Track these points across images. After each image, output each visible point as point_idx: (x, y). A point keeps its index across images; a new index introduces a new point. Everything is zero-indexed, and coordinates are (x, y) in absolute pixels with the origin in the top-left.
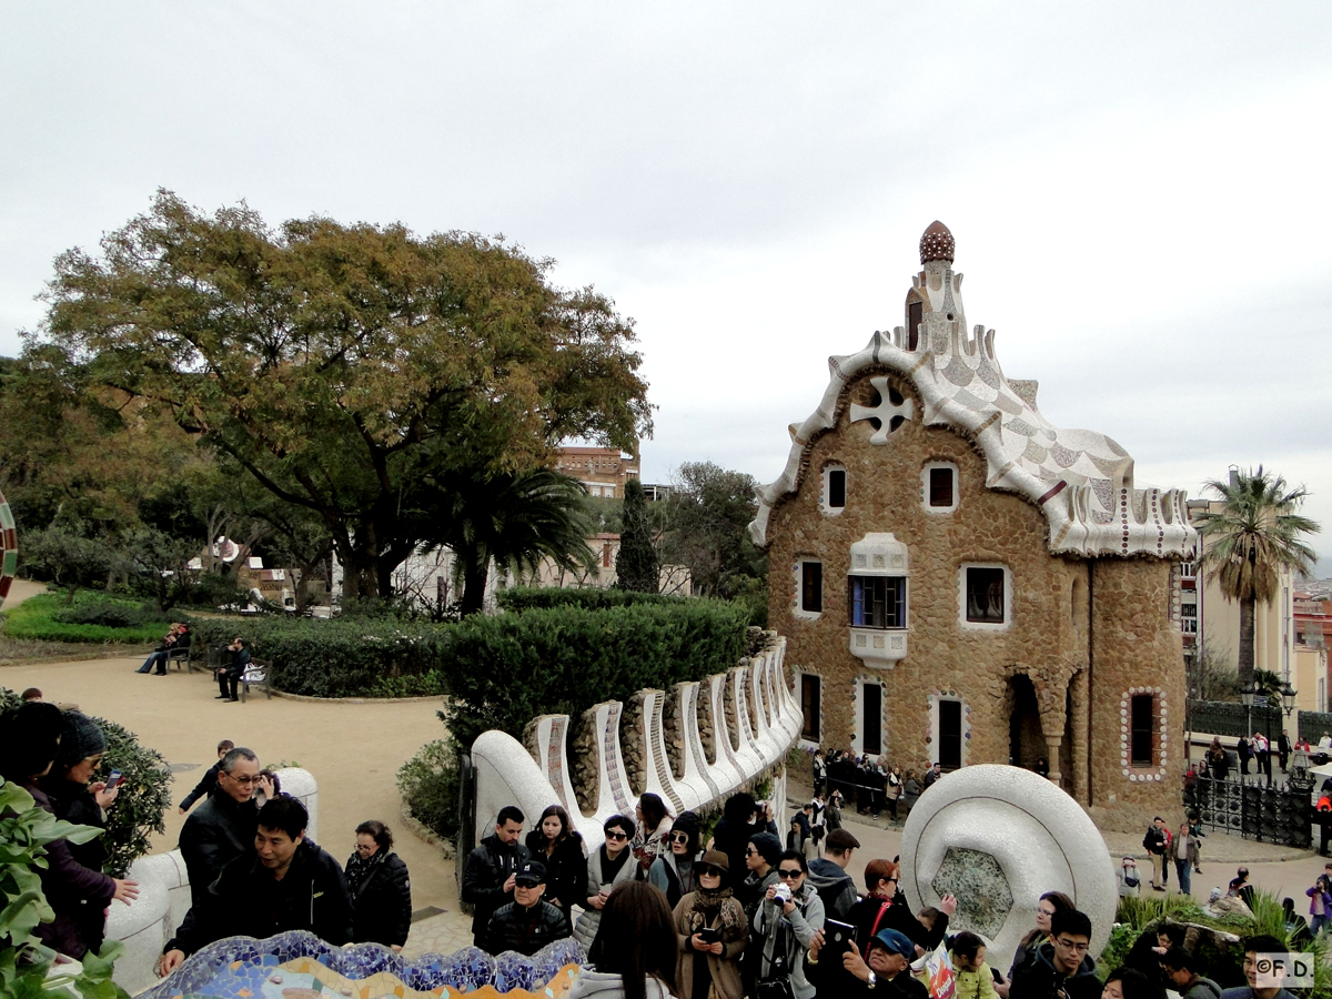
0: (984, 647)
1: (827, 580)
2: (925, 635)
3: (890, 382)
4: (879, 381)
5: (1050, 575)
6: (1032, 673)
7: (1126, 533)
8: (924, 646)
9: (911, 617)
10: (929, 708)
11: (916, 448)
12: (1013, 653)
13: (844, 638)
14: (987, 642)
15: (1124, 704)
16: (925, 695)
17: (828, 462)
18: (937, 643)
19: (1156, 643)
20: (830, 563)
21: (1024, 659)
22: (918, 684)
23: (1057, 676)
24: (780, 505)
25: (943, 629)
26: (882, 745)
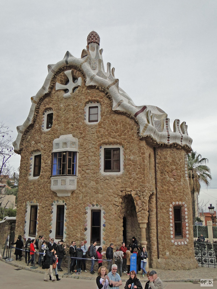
0: (112, 182)
1: (43, 160)
2: (85, 178)
3: (72, 72)
4: (68, 72)
5: (140, 148)
6: (133, 193)
7: (169, 135)
8: (85, 184)
9: (79, 171)
10: (86, 213)
11: (83, 97)
12: (125, 184)
13: (49, 185)
14: (113, 180)
15: (171, 210)
16: (85, 207)
17: (47, 109)
18: (90, 182)
19: (182, 183)
20: (45, 152)
21: (129, 187)
22: (81, 202)
23: (144, 193)
24: (27, 133)
25: (93, 175)
26: (64, 234)
